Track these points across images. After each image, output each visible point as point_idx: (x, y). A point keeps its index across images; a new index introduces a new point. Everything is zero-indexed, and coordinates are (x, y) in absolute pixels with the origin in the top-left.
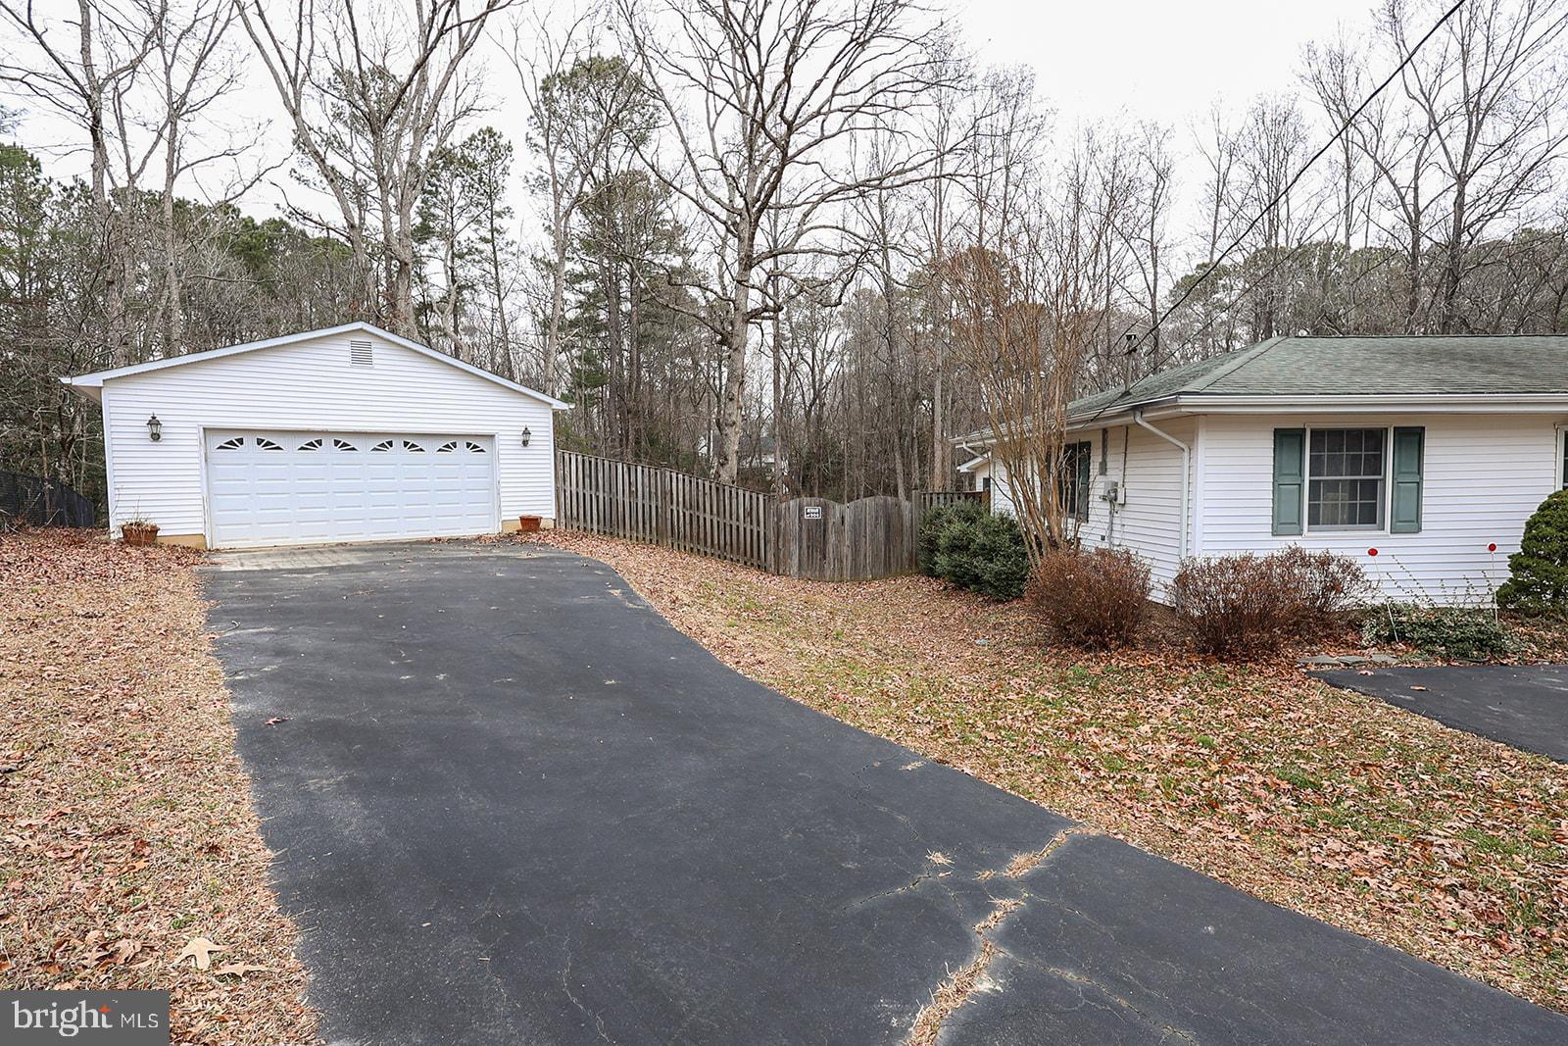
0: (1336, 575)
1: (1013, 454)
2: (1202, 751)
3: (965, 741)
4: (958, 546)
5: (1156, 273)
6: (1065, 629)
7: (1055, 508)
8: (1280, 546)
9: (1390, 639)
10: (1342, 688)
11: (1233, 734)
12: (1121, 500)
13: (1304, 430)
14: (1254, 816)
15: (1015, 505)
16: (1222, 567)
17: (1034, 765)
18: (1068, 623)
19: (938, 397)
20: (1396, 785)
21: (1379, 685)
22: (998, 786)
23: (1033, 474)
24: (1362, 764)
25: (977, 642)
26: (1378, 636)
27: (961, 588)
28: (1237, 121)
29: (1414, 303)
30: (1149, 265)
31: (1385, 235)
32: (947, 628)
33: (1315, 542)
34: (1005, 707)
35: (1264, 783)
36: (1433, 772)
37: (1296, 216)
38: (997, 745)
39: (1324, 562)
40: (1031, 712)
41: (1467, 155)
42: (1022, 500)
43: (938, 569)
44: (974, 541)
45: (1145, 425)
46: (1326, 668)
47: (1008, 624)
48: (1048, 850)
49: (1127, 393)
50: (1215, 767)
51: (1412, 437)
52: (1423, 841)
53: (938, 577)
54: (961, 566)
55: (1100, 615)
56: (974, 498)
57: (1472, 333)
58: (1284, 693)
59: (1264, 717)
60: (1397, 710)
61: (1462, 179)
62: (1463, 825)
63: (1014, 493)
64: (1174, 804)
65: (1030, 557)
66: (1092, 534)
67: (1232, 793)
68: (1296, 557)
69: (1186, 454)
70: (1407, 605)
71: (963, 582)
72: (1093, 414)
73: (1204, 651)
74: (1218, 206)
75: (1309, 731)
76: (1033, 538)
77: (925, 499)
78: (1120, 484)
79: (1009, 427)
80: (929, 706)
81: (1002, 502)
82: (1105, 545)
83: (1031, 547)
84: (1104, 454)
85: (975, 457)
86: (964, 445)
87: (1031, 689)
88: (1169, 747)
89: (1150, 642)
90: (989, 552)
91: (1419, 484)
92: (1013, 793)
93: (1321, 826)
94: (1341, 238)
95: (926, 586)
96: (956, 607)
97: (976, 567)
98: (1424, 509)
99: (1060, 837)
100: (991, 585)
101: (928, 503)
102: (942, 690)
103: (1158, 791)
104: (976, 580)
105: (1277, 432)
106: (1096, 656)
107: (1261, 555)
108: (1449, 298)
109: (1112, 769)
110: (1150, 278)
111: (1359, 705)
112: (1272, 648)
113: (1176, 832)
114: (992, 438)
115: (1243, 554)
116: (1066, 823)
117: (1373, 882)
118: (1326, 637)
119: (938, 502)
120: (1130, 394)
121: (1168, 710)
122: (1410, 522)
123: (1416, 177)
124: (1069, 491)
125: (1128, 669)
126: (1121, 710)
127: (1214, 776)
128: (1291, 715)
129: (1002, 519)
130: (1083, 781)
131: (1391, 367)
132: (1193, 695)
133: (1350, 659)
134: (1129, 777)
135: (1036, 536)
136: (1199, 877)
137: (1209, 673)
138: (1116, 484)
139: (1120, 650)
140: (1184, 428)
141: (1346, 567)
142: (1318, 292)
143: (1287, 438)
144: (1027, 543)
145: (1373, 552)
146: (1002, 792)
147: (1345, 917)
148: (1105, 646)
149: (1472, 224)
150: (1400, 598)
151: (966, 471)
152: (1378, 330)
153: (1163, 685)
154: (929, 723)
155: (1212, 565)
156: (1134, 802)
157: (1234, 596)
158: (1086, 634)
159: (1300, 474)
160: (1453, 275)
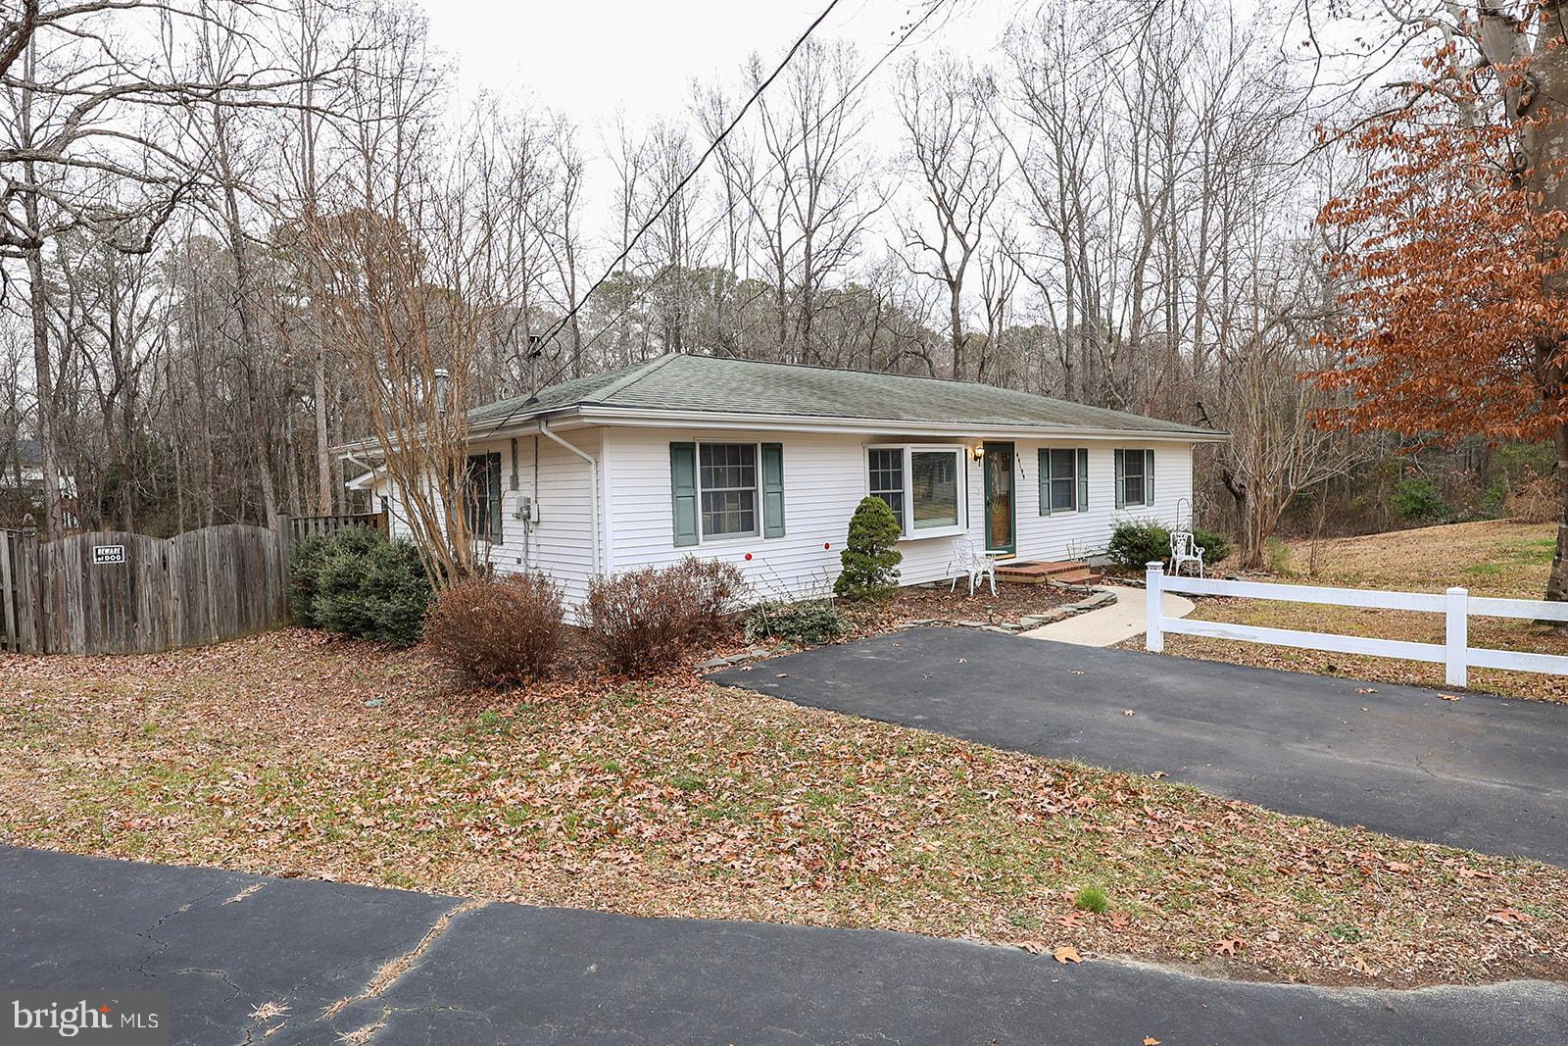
0: (723, 580)
1: (407, 467)
2: (610, 777)
3: (330, 836)
4: (343, 585)
5: (573, 273)
6: (474, 670)
7: (460, 530)
8: (676, 558)
9: (765, 634)
10: (727, 686)
11: (637, 752)
12: (534, 518)
13: (694, 444)
14: (649, 832)
15: (412, 528)
16: (626, 584)
17: (421, 843)
18: (478, 663)
19: (320, 391)
20: (762, 766)
21: (754, 679)
22: (369, 885)
23: (431, 491)
24: (739, 755)
25: (368, 704)
26: (757, 633)
27: (350, 638)
28: (640, 136)
29: (783, 333)
30: (566, 266)
31: (761, 271)
32: (328, 692)
33: (711, 551)
34: (396, 780)
35: (661, 796)
36: (786, 749)
37: (692, 240)
38: (377, 831)
39: (713, 570)
40: (429, 778)
41: (811, 213)
42: (420, 522)
43: (319, 617)
44: (364, 576)
45: (551, 435)
46: (717, 669)
47: (409, 675)
48: (425, 945)
49: (533, 400)
50: (618, 792)
51: (774, 452)
52: (776, 813)
53: (319, 627)
54: (348, 610)
55: (510, 649)
56: (366, 522)
57: (823, 365)
58: (683, 701)
59: (666, 728)
60: (766, 698)
61: (809, 233)
62: (804, 790)
63: (410, 514)
64: (575, 843)
65: (435, 590)
66: (505, 558)
67: (632, 812)
68: (692, 567)
69: (593, 467)
70: (775, 602)
71: (353, 629)
72: (497, 421)
73: (614, 671)
74: (627, 215)
75: (701, 733)
76: (437, 567)
77: (296, 525)
78: (533, 500)
79: (400, 434)
80: (284, 803)
81: (400, 529)
82: (521, 570)
83: (436, 579)
84: (515, 467)
85: (367, 471)
86: (349, 456)
87: (432, 750)
88: (576, 781)
89: (566, 670)
90: (384, 589)
91: (781, 494)
92: (388, 887)
93: (704, 823)
94: (729, 267)
95: (300, 640)
96: (345, 662)
97: (368, 609)
98: (786, 516)
99: (443, 923)
100: (389, 630)
101: (301, 531)
102: (309, 777)
103: (561, 834)
104: (370, 625)
105: (672, 445)
106: (508, 697)
107: (660, 568)
108: (806, 332)
109: (514, 823)
110: (568, 278)
111: (739, 700)
112: (673, 658)
113: (573, 873)
114: (377, 448)
115: (646, 567)
116: (447, 904)
117: (737, 864)
118: (719, 640)
119: (317, 530)
120: (536, 401)
121: (579, 741)
122: (777, 529)
123: (779, 225)
124: (478, 510)
125: (542, 705)
126: (532, 752)
127: (617, 801)
128: (688, 721)
129: (401, 547)
130: (478, 847)
131: (758, 389)
132: (604, 719)
133: (735, 658)
134: (531, 826)
135: (441, 564)
136: (589, 915)
137: (619, 693)
138: (529, 500)
139: (535, 684)
140: (591, 438)
141: (731, 572)
142: (715, 314)
143: (680, 451)
144: (429, 574)
145: (749, 557)
146: (375, 890)
147: (716, 907)
148: (518, 683)
149: (817, 273)
150: (771, 596)
151: (357, 488)
152: (761, 355)
153: (578, 714)
154: (280, 826)
155: (618, 581)
156: (534, 854)
157: (638, 611)
158: (497, 673)
159: (694, 486)
160: (808, 314)
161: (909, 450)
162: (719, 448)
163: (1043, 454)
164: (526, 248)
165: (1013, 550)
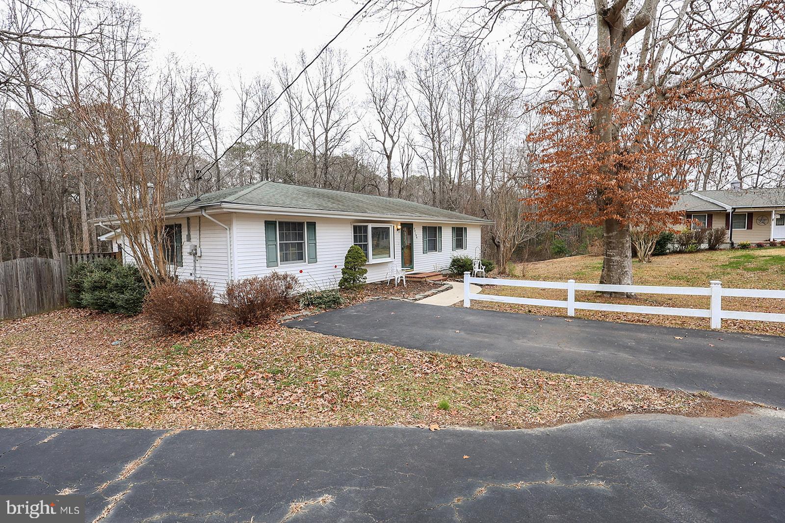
0: (289, 281)
1: (133, 230)
2: (238, 370)
3: (96, 407)
4: (97, 287)
5: (216, 142)
6: (169, 325)
7: (161, 260)
8: (268, 272)
9: (308, 305)
10: (292, 328)
11: (251, 359)
12: (199, 254)
13: (276, 222)
14: (257, 393)
15: (136, 259)
16: (245, 284)
17: (145, 407)
18: (170, 322)
19: (82, 192)
20: (308, 362)
21: (304, 324)
22: (118, 428)
23: (146, 241)
24: (298, 357)
25: (113, 343)
26: (305, 304)
27: (102, 312)
28: (249, 81)
29: (315, 174)
30: (213, 138)
31: (305, 146)
32: (91, 339)
33: (283, 269)
34: (130, 378)
35: (263, 377)
36: (319, 354)
37: (275, 130)
38: (121, 403)
39: (285, 277)
40: (147, 376)
41: (328, 122)
42: (140, 256)
43: (84, 302)
44: (110, 282)
45: (207, 216)
46: (287, 321)
47: (135, 329)
48: (149, 453)
49: (198, 200)
50: (242, 377)
51: (312, 226)
52: (315, 381)
53: (84, 307)
54: (101, 299)
55: (188, 315)
56: (110, 256)
57: (333, 189)
58: (272, 335)
59: (264, 348)
60: (309, 332)
61: (327, 131)
62: (327, 370)
63: (135, 252)
64: (222, 401)
65: (148, 288)
66: (184, 273)
67: (249, 385)
68: (275, 276)
69: (228, 232)
70: (313, 291)
71: (103, 308)
72: (180, 209)
73: (239, 323)
74: (243, 117)
75: (281, 348)
76: (149, 277)
77: (71, 258)
78: (198, 246)
79: (129, 214)
80: (69, 393)
81: (128, 259)
82: (192, 278)
83: (148, 283)
84: (189, 231)
85: (111, 231)
86: (100, 224)
87: (148, 364)
88: (222, 373)
89: (215, 324)
90: (121, 289)
91: (315, 244)
92: (129, 428)
93: (283, 388)
94: (291, 143)
95: (74, 314)
96: (100, 324)
97: (112, 298)
98: (318, 254)
99: (158, 442)
100: (123, 308)
101: (74, 261)
102: (82, 380)
103: (215, 397)
104: (113, 306)
105: (266, 222)
106: (187, 337)
107: (261, 277)
108: (326, 174)
109: (192, 394)
110: (214, 144)
111: (297, 334)
112: (267, 316)
113: (222, 414)
114: (117, 220)
115: (254, 277)
116: (160, 433)
117: (298, 404)
118: (288, 308)
119: (83, 260)
120: (200, 200)
121: (223, 355)
122: (314, 259)
123: (314, 126)
124: (170, 251)
125: (204, 340)
126: (200, 362)
127: (242, 381)
128: (274, 344)
129: (129, 268)
130: (175, 406)
131: (305, 198)
132: (235, 345)
133: (295, 316)
134: (201, 395)
135: (151, 276)
136: (231, 431)
137: (242, 333)
138: (196, 246)
139: (200, 331)
140: (227, 218)
141: (293, 278)
142: (284, 164)
143: (270, 225)
144: (145, 281)
145: (301, 272)
146: (122, 430)
147: (290, 423)
148: (192, 331)
149: (330, 149)
150: (311, 288)
151: (105, 239)
152: (305, 183)
153: (222, 343)
154: (68, 404)
155: (241, 283)
156: (202, 407)
157: (250, 296)
158: (181, 326)
159: (276, 241)
160: (326, 166)
161: (370, 226)
162: (287, 224)
163: (424, 228)
164: (193, 128)
165: (412, 268)
